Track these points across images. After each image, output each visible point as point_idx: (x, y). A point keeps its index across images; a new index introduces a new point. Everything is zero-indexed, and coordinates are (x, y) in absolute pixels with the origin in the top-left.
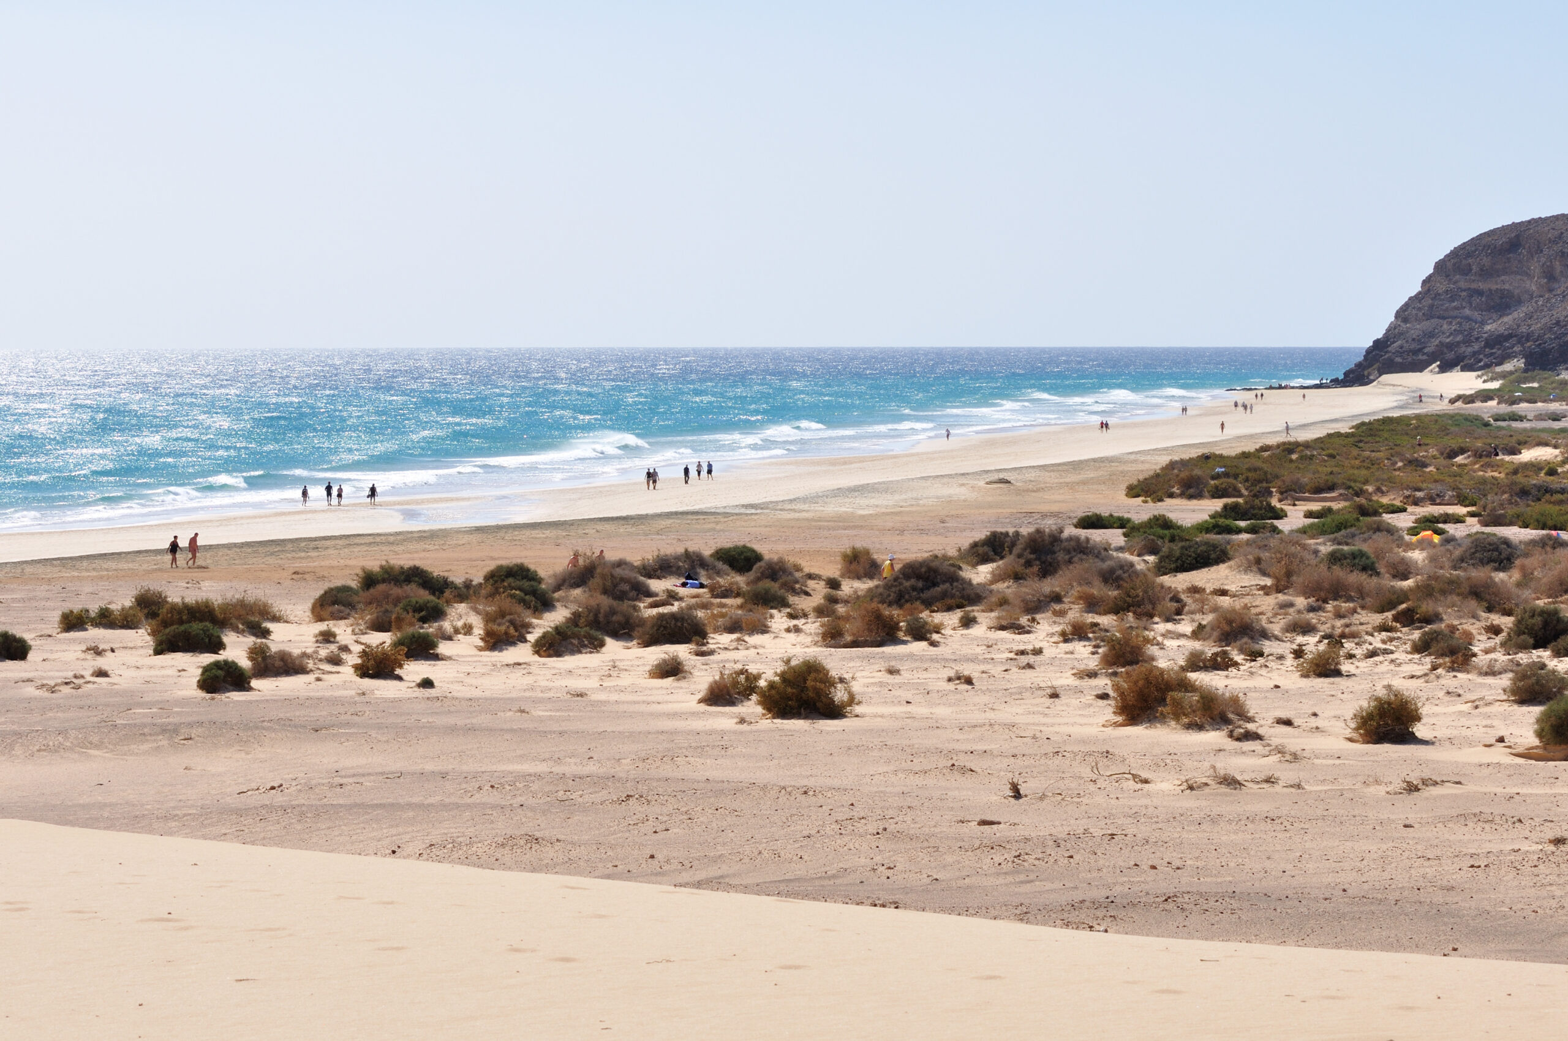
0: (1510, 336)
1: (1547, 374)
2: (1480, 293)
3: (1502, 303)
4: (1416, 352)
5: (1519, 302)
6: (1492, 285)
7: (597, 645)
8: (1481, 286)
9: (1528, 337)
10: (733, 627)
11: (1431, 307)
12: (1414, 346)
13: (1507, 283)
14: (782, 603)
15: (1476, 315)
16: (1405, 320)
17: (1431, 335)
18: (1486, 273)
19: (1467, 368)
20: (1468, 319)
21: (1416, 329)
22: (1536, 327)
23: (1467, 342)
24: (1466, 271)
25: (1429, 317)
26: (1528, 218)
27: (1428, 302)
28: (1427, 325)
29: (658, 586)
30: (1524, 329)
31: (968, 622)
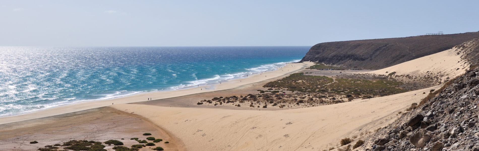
0: (318, 58)
1: (320, 63)
2: (316, 52)
3: (318, 53)
4: (308, 59)
5: (320, 53)
6: (317, 51)
7: (229, 103)
8: (316, 51)
9: (320, 58)
10: (235, 102)
11: (310, 53)
12: (308, 58)
13: (319, 51)
14: (237, 100)
15: (315, 54)
16: (307, 55)
17: (310, 57)
18: (316, 49)
19: (313, 62)
20: (314, 55)
21: (308, 56)
22: (321, 57)
23: (313, 58)
24: (314, 49)
25: (309, 55)
26: (321, 43)
27: (309, 53)
28: (309, 56)
29: (230, 98)
30: (319, 57)
31: (246, 101)
